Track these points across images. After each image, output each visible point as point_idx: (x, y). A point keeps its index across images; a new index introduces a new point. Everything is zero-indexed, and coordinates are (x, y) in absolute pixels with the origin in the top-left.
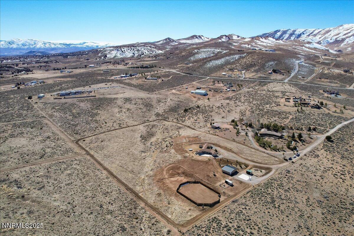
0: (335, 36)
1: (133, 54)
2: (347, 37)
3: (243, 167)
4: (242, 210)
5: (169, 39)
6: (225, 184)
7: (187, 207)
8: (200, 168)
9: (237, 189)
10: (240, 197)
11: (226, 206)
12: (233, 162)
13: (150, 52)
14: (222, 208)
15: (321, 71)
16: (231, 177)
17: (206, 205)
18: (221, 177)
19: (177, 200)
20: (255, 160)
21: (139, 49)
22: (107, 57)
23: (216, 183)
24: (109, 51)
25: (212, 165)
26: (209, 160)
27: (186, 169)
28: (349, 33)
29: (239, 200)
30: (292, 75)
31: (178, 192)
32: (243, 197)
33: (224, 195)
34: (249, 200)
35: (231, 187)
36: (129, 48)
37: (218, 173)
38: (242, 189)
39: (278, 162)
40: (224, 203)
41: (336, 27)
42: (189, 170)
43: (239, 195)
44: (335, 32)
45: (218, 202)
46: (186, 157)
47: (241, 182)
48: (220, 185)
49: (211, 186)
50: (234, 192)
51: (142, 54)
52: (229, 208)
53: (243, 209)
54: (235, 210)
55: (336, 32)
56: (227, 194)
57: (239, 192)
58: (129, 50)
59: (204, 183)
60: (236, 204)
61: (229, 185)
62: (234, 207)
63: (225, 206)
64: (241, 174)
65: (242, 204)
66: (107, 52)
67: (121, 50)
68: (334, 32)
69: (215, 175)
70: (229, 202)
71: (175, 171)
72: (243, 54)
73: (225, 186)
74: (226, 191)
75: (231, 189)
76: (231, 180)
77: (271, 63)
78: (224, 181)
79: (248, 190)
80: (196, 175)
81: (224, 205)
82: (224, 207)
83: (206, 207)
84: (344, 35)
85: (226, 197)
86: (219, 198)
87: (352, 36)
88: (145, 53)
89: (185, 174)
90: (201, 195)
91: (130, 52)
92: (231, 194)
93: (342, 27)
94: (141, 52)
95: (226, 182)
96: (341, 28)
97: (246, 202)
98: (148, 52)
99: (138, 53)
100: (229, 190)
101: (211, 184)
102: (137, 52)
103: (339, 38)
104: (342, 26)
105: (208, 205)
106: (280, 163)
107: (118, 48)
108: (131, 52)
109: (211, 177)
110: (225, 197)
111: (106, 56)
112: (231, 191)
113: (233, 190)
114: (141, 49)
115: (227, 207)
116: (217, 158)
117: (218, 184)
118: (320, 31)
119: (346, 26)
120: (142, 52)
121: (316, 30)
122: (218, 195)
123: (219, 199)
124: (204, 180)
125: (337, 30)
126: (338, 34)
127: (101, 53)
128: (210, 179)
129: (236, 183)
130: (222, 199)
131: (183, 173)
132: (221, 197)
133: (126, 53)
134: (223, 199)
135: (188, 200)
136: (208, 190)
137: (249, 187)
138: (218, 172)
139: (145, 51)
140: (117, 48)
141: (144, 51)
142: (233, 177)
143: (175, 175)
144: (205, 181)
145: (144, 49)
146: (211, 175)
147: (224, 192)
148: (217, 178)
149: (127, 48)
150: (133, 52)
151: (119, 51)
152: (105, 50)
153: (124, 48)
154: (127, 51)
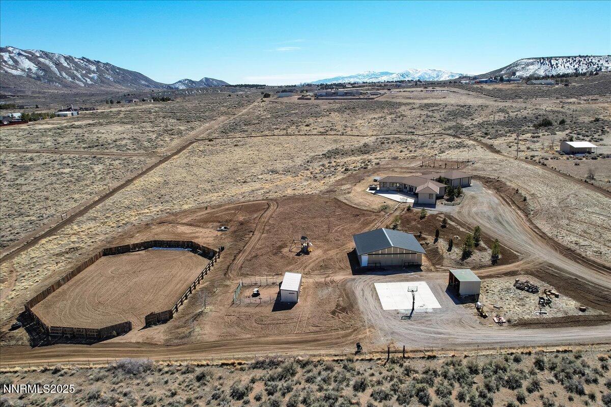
1: (575, 70)
18: (312, 265)
21: (593, 61)
24: (523, 66)
36: (568, 60)
37: (333, 251)
42: (264, 220)
51: (597, 70)
58: (568, 63)
66: (519, 68)
67: (551, 63)
69: (304, 251)
80: (257, 235)
83: (22, 333)
85: (161, 338)
88: (607, 67)
91: (568, 67)
94: (596, 66)
107: (544, 60)
108: (572, 66)
109: (276, 253)
111: (514, 74)
114: (599, 61)
116: (417, 210)
120: (598, 67)
124: (243, 255)
127: (507, 70)
128: (264, 257)
131: (242, 224)
133: (558, 69)
140: (542, 60)
141: (605, 65)
142: (354, 277)
145: (607, 61)
148: (291, 263)
149: (565, 60)
150: (575, 67)
151: (544, 64)
152: (516, 64)
153: (557, 60)
154: (563, 65)
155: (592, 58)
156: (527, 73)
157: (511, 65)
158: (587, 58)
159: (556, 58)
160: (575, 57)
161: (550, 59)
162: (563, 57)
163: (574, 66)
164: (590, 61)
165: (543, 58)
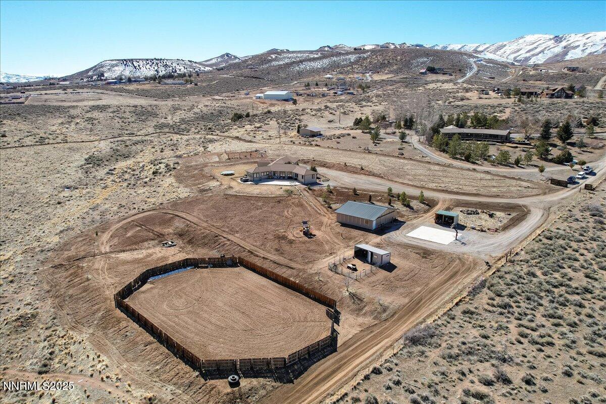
0: (513, 53)
1: (156, 72)
2: (533, 55)
3: (415, 207)
4: (484, 389)
5: (227, 56)
6: (358, 263)
7: (140, 385)
8: (252, 217)
9: (413, 278)
10: (441, 312)
11: (377, 371)
12: (376, 196)
13: (188, 69)
14: (354, 383)
15: (521, 73)
16: (377, 239)
17: (253, 369)
18: (336, 241)
19: (100, 347)
20: (453, 188)
21: (168, 63)
22: (104, 76)
23: (312, 261)
24: (109, 67)
25: (301, 205)
26: (290, 193)
27: (195, 220)
28: (536, 48)
29: (445, 330)
30: (469, 75)
31: (121, 306)
32: (457, 312)
33: (358, 311)
34: (500, 328)
35: (384, 273)
36: (147, 62)
37: (323, 228)
38: (442, 277)
39: (535, 192)
40: (364, 352)
41: (513, 41)
42: (205, 225)
43: (434, 306)
44: (512, 47)
45: (329, 346)
46: (204, 190)
47: (425, 253)
48: (334, 268)
49: (289, 272)
50: (402, 290)
51: (173, 71)
52: (398, 383)
53: (488, 383)
54: (437, 392)
55: (514, 47)
56: (371, 302)
57: (432, 293)
58: (148, 65)
59: (258, 262)
60: (434, 354)
61: (372, 263)
62: (428, 375)
63: (367, 372)
64: (414, 227)
65: (470, 353)
66: (105, 69)
67: (133, 65)
68: (510, 48)
69: (308, 234)
70: (386, 342)
71: (149, 230)
72: (364, 54)
73: (355, 270)
74: (364, 291)
75: (386, 279)
76: (378, 246)
77: (422, 60)
78: (351, 253)
79: (468, 280)
80: (230, 237)
81: (362, 362)
82: (367, 378)
83: (255, 382)
84: (527, 52)
85: (368, 320)
86: (329, 323)
87: (540, 53)
88: (180, 70)
89: (187, 236)
90: (237, 316)
91: (150, 69)
92: (392, 300)
93: (524, 39)
94: (171, 68)
95: (361, 254)
96: (521, 41)
97: (486, 337)
98: (185, 70)
99: (165, 71)
100: (380, 288)
101: (293, 265)
102: (163, 69)
103: (520, 57)
104: (522, 38)
105: (270, 371)
106: (545, 194)
107: (127, 62)
108: (152, 68)
109: (291, 242)
110: (361, 320)
111: (102, 75)
112: (390, 287)
113: (399, 284)
114: (172, 64)
115: (386, 379)
116: (316, 188)
117: (324, 263)
118: (488, 48)
119: (530, 38)
120: (173, 69)
121: (481, 47)
122: (324, 309)
123: (334, 331)
124: (262, 253)
125: (516, 44)
126: (518, 51)
127: (94, 71)
128: (287, 248)
129: (406, 257)
130: (348, 328)
131: (181, 235)
132: (342, 318)
133: (141, 70)
134: (356, 330)
135: (156, 344)
136: (277, 290)
137: (469, 270)
138: (321, 224)
139: (180, 68)
140: (125, 62)
141: (178, 67)
142: (384, 236)
143: (143, 241)
144: (267, 256)
145: (178, 64)
146: (295, 233)
147: (353, 296)
148: (320, 244)
149: (145, 62)
150: (156, 69)
151: (128, 66)
152: (101, 66)
153: (138, 62)
154: (144, 67)
155: (166, 61)
156: (114, 74)
157: (96, 66)
158: (162, 61)
159: (137, 60)
160: (153, 60)
161: (132, 61)
162: (142, 60)
163: (154, 68)
164: (165, 63)
165: (125, 60)
